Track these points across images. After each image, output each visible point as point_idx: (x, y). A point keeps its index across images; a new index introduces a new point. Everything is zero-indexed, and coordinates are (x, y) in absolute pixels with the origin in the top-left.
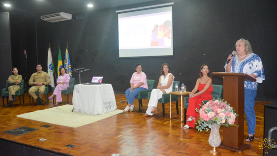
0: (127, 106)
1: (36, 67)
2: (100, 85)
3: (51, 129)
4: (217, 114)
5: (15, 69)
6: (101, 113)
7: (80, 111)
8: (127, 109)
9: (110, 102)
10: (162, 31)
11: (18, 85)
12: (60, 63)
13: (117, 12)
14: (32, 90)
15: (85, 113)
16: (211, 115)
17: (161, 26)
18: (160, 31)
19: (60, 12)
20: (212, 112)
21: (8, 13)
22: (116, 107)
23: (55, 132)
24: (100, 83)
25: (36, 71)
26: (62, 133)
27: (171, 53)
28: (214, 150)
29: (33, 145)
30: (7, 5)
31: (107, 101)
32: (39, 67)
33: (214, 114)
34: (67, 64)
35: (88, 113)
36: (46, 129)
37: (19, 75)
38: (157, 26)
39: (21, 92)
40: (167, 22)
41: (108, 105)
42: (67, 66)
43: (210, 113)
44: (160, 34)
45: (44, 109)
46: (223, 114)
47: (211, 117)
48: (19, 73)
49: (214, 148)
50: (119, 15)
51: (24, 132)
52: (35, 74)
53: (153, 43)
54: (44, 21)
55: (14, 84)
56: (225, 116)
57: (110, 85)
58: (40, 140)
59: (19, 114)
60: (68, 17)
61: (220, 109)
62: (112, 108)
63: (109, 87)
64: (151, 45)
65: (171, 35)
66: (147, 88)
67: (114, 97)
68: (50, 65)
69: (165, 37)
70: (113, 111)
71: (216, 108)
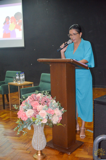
4: (37, 112)
10: (13, 23)
16: (30, 113)
17: (12, 18)
18: (11, 23)
20: (31, 110)
27: (22, 45)
28: (39, 155)
33: (33, 112)
38: (8, 18)
40: (17, 14)
43: (28, 110)
44: (12, 26)
46: (44, 112)
47: (29, 117)
49: (39, 152)
53: (5, 35)
56: (46, 114)
61: (41, 106)
64: (4, 37)
65: (22, 27)
69: (16, 29)
71: (36, 104)
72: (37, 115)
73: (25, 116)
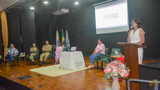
0: (90, 65)
1: (45, 42)
2: (74, 52)
3: (40, 77)
5: (34, 44)
6: (73, 69)
7: (63, 68)
8: (89, 67)
9: (80, 63)
11: (35, 52)
12: (63, 39)
13: (94, 5)
14: (42, 55)
15: (66, 69)
19: (61, 8)
20: (109, 69)
21: (34, 12)
22: (85, 66)
23: (41, 79)
24: (75, 51)
25: (45, 44)
26: (43, 79)
29: (24, 85)
30: (32, 8)
31: (78, 62)
32: (47, 42)
34: (67, 39)
35: (67, 69)
36: (38, 77)
37: (35, 47)
39: (36, 57)
41: (79, 64)
42: (67, 41)
45: (46, 66)
46: (116, 70)
48: (36, 46)
50: (95, 7)
51: (25, 78)
52: (45, 46)
54: (54, 15)
55: (33, 52)
57: (81, 52)
58: (30, 82)
59: (31, 69)
60: (66, 11)
62: (81, 66)
63: (80, 53)
66: (104, 54)
67: (83, 60)
68: (58, 40)
70: (82, 68)
71: (112, 66)
72: (112, 71)
73: (107, 71)
